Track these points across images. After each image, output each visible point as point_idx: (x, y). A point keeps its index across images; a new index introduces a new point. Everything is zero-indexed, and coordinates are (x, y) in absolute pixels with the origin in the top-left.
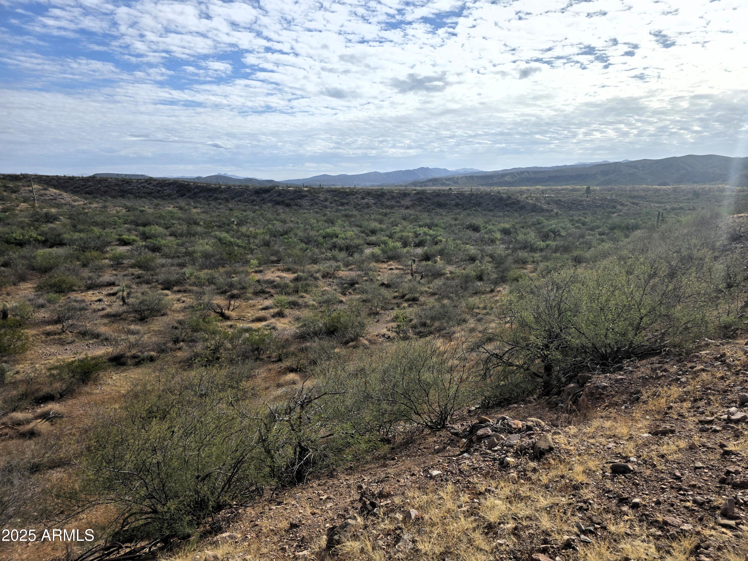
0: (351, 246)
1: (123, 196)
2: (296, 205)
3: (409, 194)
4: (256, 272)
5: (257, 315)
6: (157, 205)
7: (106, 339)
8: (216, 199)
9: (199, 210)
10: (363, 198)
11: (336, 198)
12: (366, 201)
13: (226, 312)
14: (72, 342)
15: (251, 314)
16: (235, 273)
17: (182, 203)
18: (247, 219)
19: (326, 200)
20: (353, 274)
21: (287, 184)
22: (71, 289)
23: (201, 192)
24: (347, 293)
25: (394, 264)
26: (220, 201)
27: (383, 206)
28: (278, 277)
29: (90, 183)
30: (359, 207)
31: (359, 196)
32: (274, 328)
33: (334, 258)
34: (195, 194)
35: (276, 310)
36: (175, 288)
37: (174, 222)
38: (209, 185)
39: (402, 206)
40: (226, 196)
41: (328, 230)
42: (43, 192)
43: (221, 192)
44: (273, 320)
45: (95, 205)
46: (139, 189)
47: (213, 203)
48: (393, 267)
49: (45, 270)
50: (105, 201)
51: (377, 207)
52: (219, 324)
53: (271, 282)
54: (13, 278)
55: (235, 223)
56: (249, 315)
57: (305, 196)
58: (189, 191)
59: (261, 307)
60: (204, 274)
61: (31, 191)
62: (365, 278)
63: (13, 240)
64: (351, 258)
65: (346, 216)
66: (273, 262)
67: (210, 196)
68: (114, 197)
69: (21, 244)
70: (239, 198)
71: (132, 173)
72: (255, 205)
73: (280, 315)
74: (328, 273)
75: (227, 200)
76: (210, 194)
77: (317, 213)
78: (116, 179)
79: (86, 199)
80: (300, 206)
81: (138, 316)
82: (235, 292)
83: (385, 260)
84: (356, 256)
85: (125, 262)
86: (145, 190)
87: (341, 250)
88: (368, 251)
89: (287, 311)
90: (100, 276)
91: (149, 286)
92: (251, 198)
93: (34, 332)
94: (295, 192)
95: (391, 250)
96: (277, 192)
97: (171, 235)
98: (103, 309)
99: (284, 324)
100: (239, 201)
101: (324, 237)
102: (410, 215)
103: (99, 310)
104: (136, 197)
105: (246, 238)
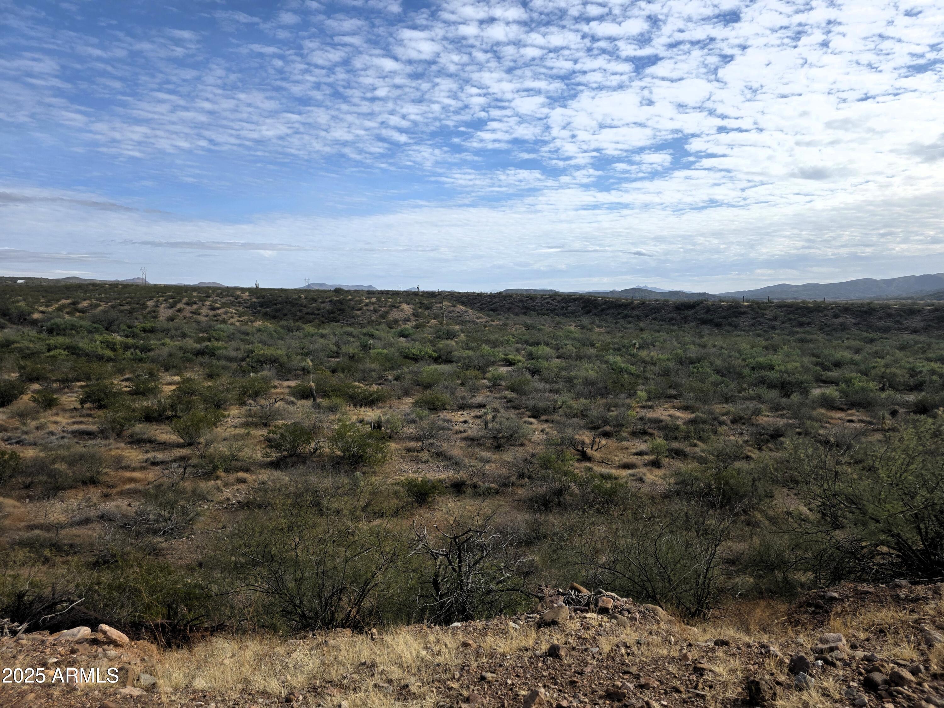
0: (789, 383)
1: (525, 313)
2: (730, 325)
3: (919, 311)
4: (643, 407)
5: (625, 460)
6: (558, 323)
7: (456, 464)
8: (626, 317)
9: (603, 330)
10: (836, 316)
11: (790, 316)
12: (841, 320)
13: (589, 451)
14: (427, 461)
15: (620, 457)
16: (616, 406)
17: (585, 320)
18: (655, 341)
19: (775, 318)
20: (781, 422)
21: (721, 298)
22: (443, 408)
23: (609, 308)
24: (763, 448)
25: (856, 414)
26: (630, 319)
27: (870, 327)
28: (670, 416)
29: (496, 300)
30: (827, 329)
31: (830, 313)
32: (641, 480)
33: (759, 398)
34: (602, 310)
35: (652, 457)
36: (543, 417)
37: (567, 342)
38: (619, 299)
39: (906, 329)
40: (638, 313)
41: (761, 359)
42: (451, 309)
43: (633, 308)
44: (643, 470)
45: (496, 323)
46: (542, 305)
47: (622, 322)
48: (854, 418)
49: (427, 386)
50: (507, 318)
51: (860, 329)
52: (576, 464)
53: (657, 421)
54: (399, 392)
55: (637, 346)
56: (616, 459)
57: (744, 313)
58: (596, 307)
59: (634, 451)
60: (578, 404)
61: (442, 308)
62: (798, 430)
63: (411, 356)
64: (784, 400)
65: (802, 341)
66: (670, 397)
67: (619, 314)
68: (516, 314)
69: (415, 359)
70: (654, 316)
71: (542, 288)
72: (673, 324)
73: (656, 464)
74: (741, 418)
75: (639, 318)
76: (620, 311)
77: (759, 335)
78: (521, 295)
79: (488, 316)
80: (735, 327)
81: (495, 444)
82: (607, 428)
83: (845, 407)
84: (795, 397)
85: (503, 383)
86: (548, 306)
87: (771, 386)
88: (816, 392)
89: (665, 461)
90: (474, 396)
91: (518, 411)
92: (670, 315)
93: (398, 446)
94: (730, 307)
95: (857, 392)
96: (704, 307)
97: (558, 357)
98: (465, 431)
99: (656, 476)
100: (654, 319)
101: (753, 369)
102: (917, 342)
103: (461, 432)
104: (538, 314)
105: (643, 365)
